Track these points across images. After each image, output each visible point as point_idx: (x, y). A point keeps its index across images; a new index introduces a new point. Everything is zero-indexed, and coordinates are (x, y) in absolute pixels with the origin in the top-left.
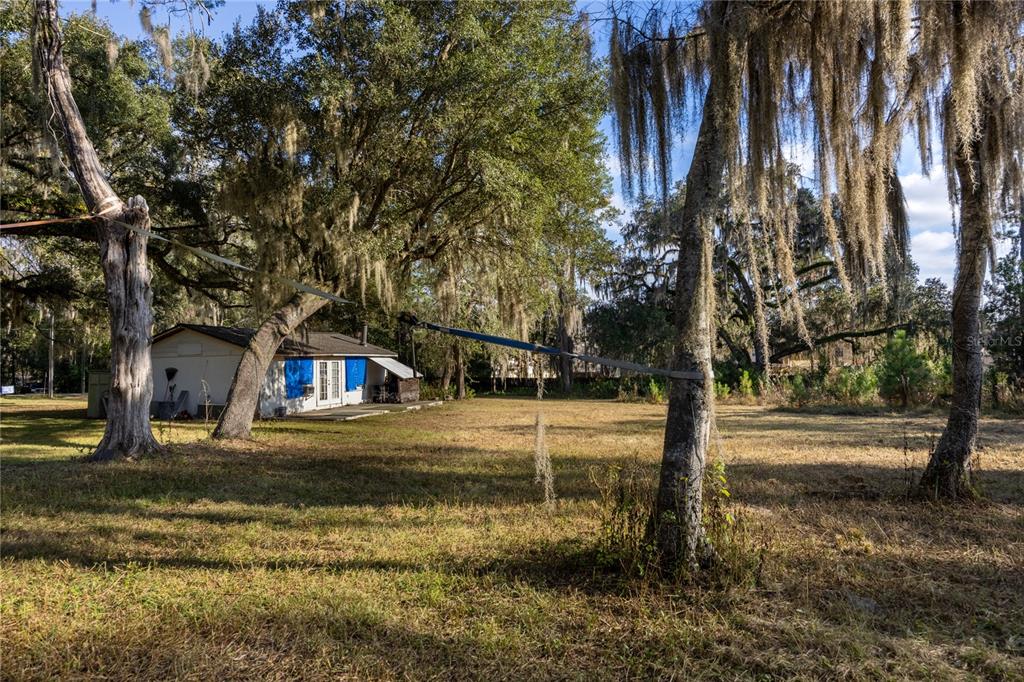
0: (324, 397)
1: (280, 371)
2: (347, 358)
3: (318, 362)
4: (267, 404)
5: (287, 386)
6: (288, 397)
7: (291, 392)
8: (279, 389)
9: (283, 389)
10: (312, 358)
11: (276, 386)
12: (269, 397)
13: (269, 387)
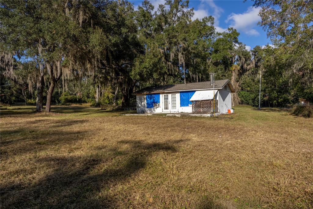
0: (166, 108)
1: (144, 99)
2: (181, 92)
3: (163, 95)
4: (140, 109)
5: (147, 104)
6: (147, 107)
7: (149, 106)
8: (144, 104)
9: (146, 104)
10: (159, 94)
11: (143, 104)
12: (140, 107)
13: (140, 104)
